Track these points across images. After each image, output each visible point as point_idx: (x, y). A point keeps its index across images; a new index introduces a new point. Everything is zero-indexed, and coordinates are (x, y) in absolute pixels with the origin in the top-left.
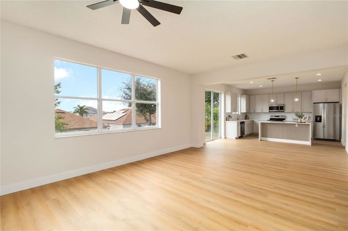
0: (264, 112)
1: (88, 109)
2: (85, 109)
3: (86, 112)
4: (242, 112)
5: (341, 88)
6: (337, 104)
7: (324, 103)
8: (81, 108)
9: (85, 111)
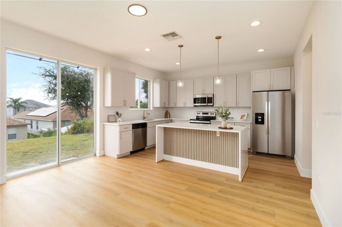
0: (187, 106)
1: (26, 103)
2: (22, 102)
3: (23, 106)
4: (155, 106)
5: (293, 65)
6: (287, 93)
7: (268, 91)
8: (15, 101)
9: (23, 104)
